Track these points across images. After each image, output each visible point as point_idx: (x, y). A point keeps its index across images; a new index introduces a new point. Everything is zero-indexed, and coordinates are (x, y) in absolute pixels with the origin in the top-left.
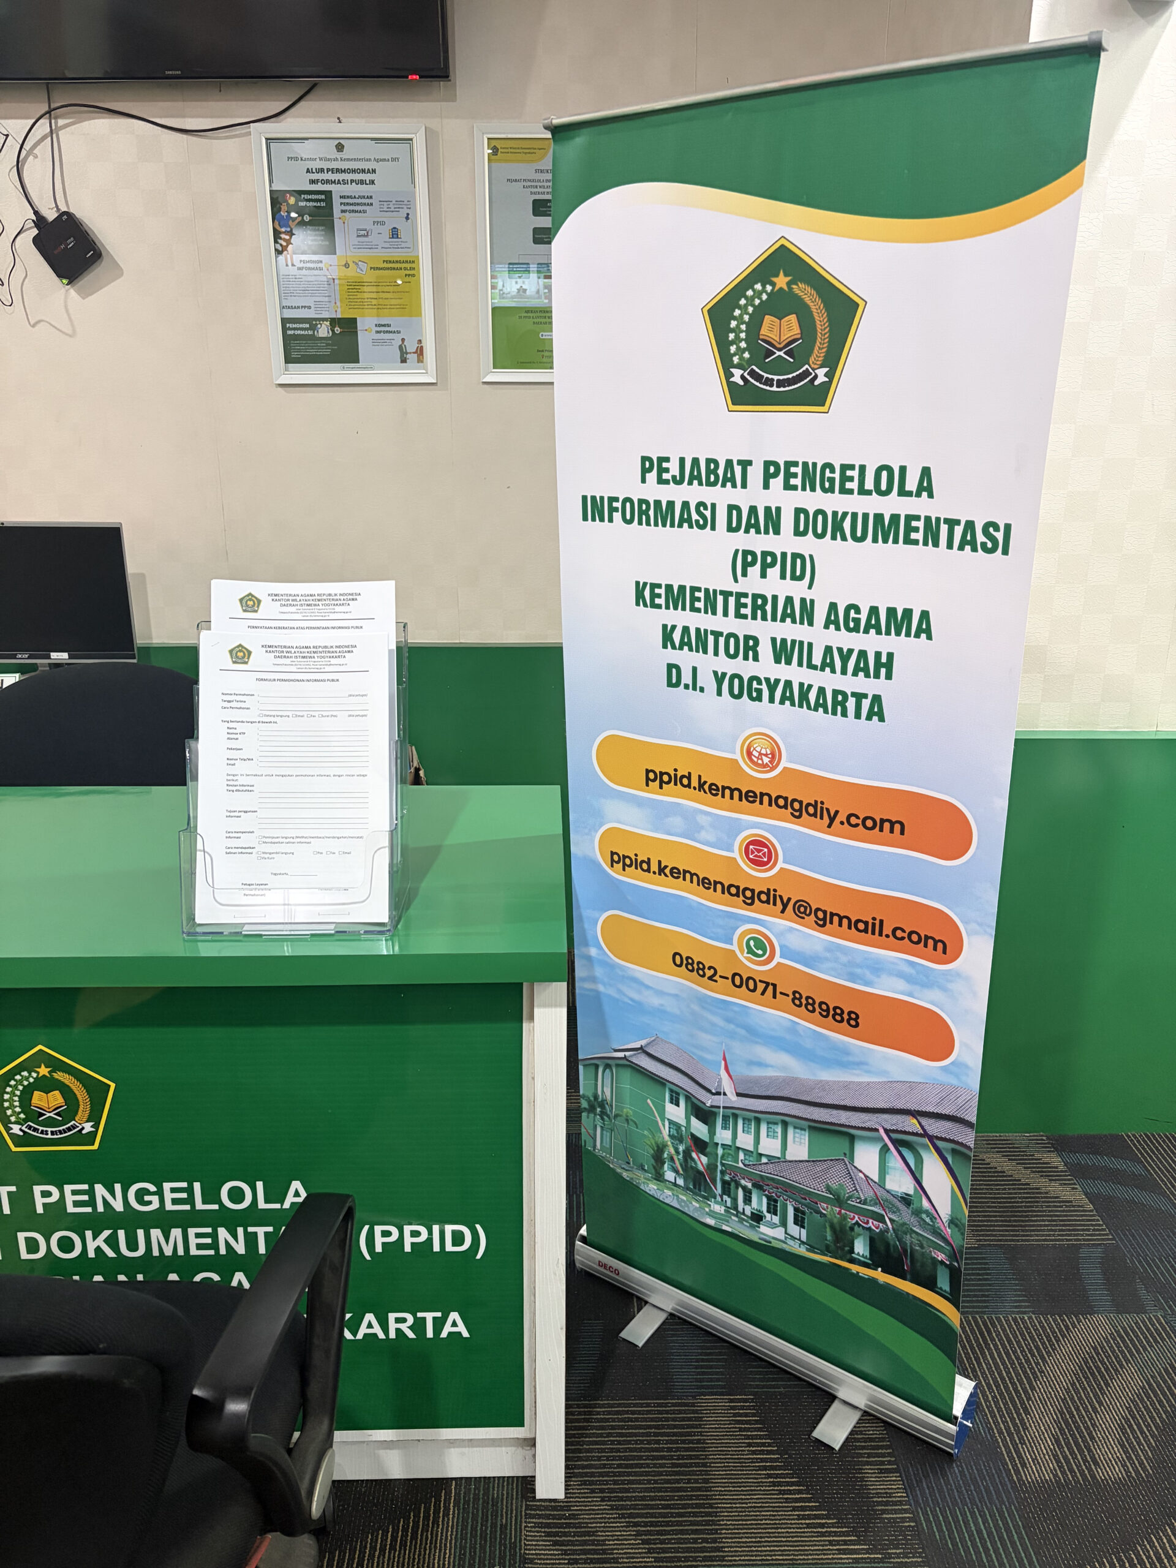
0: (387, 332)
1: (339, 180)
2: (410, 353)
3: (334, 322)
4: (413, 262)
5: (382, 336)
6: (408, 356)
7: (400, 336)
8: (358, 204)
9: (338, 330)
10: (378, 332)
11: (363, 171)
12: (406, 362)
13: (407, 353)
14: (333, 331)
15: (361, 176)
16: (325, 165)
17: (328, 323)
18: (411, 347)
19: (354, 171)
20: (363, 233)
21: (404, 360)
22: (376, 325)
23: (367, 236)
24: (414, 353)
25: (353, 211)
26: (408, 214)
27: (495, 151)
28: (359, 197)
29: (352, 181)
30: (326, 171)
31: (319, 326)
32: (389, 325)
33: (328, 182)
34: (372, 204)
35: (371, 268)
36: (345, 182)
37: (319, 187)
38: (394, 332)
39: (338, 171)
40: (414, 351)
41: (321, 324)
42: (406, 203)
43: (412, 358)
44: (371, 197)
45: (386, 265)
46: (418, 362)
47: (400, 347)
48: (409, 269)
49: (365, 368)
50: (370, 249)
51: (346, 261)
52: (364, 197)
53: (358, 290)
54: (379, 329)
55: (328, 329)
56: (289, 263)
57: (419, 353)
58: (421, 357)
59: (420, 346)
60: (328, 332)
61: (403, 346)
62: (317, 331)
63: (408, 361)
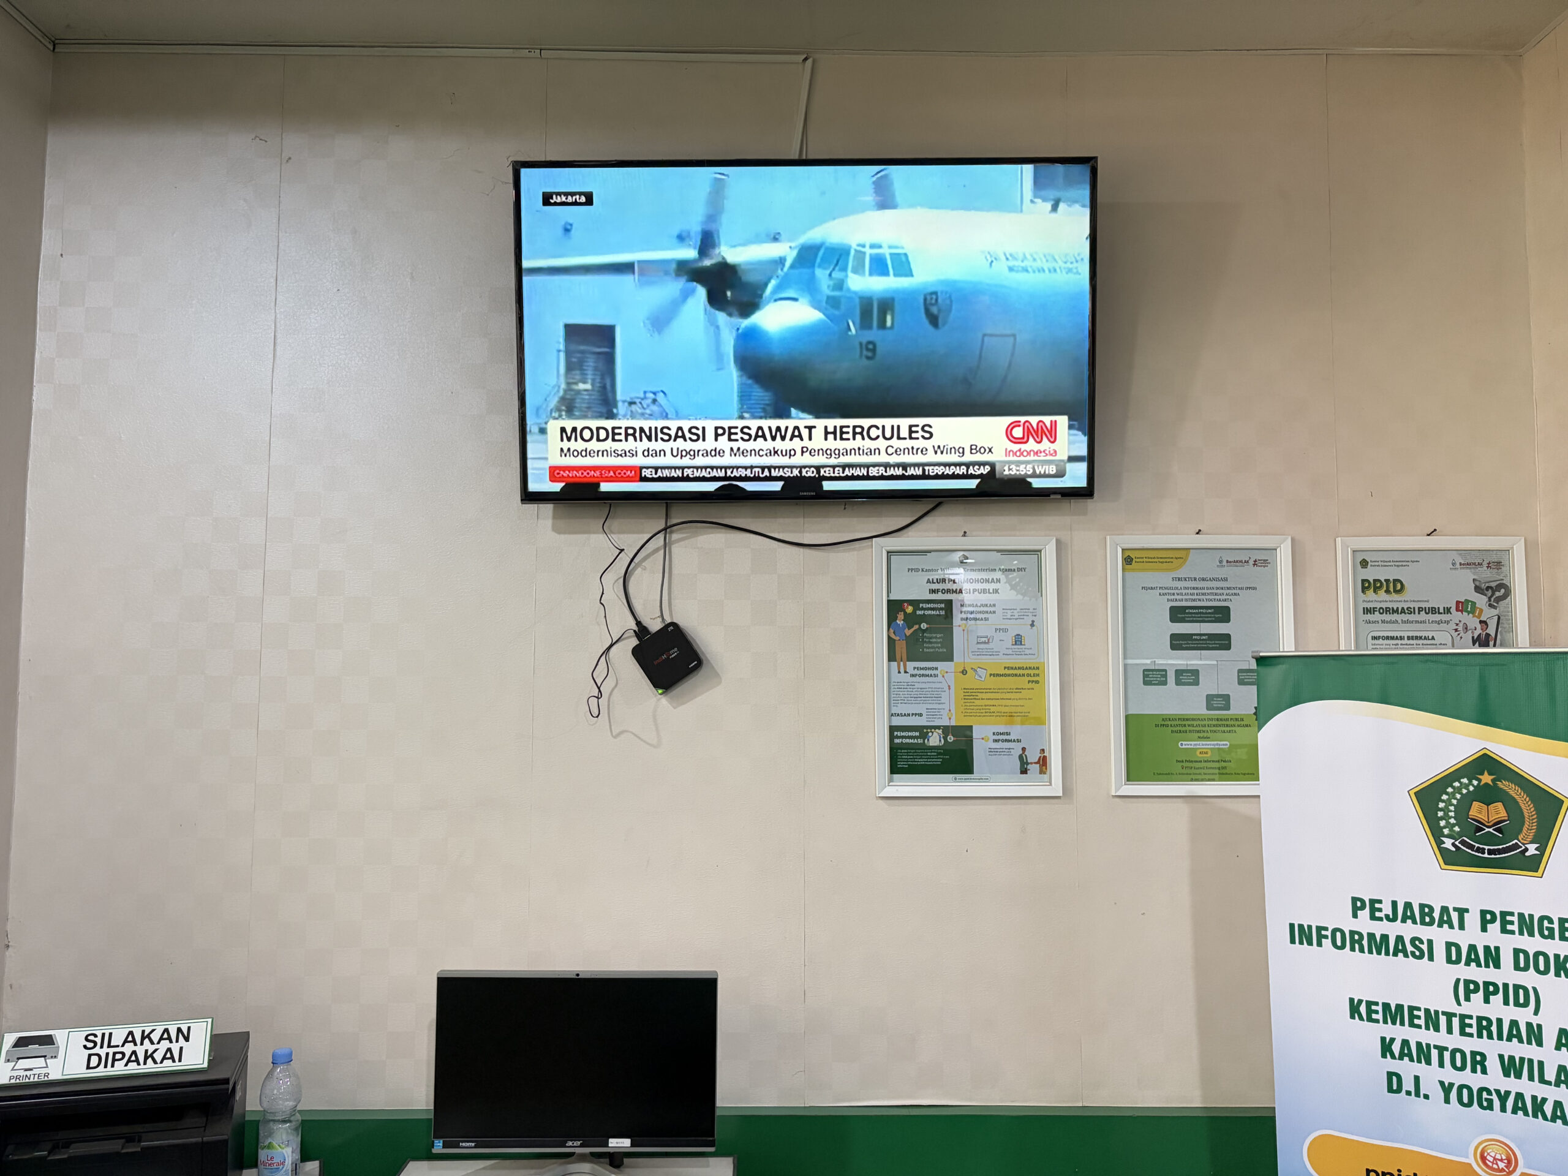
0: (1006, 740)
2: (1031, 763)
3: (946, 730)
4: (1039, 668)
5: (1000, 745)
6: (1029, 767)
8: (980, 612)
9: (951, 739)
12: (1027, 773)
13: (1028, 764)
14: (945, 739)
17: (940, 731)
18: (1033, 756)
20: (983, 639)
21: (1024, 771)
22: (994, 734)
23: (988, 643)
24: (1035, 763)
25: (974, 619)
26: (1033, 621)
27: (1128, 561)
28: (982, 605)
29: (974, 590)
30: (947, 582)
32: (1008, 734)
33: (948, 591)
34: (994, 612)
35: (991, 675)
37: (939, 596)
38: (1014, 741)
40: (1036, 761)
41: (933, 733)
42: (1031, 610)
43: (1034, 769)
44: (994, 605)
45: (1007, 672)
46: (1040, 773)
48: (1032, 675)
49: (979, 779)
50: (990, 655)
51: (964, 668)
52: (986, 605)
53: (975, 697)
54: (996, 737)
55: (940, 737)
56: (902, 670)
57: (1041, 763)
58: (1044, 767)
59: (1042, 755)
60: (940, 741)
61: (1024, 755)
62: (928, 740)
63: (1028, 772)
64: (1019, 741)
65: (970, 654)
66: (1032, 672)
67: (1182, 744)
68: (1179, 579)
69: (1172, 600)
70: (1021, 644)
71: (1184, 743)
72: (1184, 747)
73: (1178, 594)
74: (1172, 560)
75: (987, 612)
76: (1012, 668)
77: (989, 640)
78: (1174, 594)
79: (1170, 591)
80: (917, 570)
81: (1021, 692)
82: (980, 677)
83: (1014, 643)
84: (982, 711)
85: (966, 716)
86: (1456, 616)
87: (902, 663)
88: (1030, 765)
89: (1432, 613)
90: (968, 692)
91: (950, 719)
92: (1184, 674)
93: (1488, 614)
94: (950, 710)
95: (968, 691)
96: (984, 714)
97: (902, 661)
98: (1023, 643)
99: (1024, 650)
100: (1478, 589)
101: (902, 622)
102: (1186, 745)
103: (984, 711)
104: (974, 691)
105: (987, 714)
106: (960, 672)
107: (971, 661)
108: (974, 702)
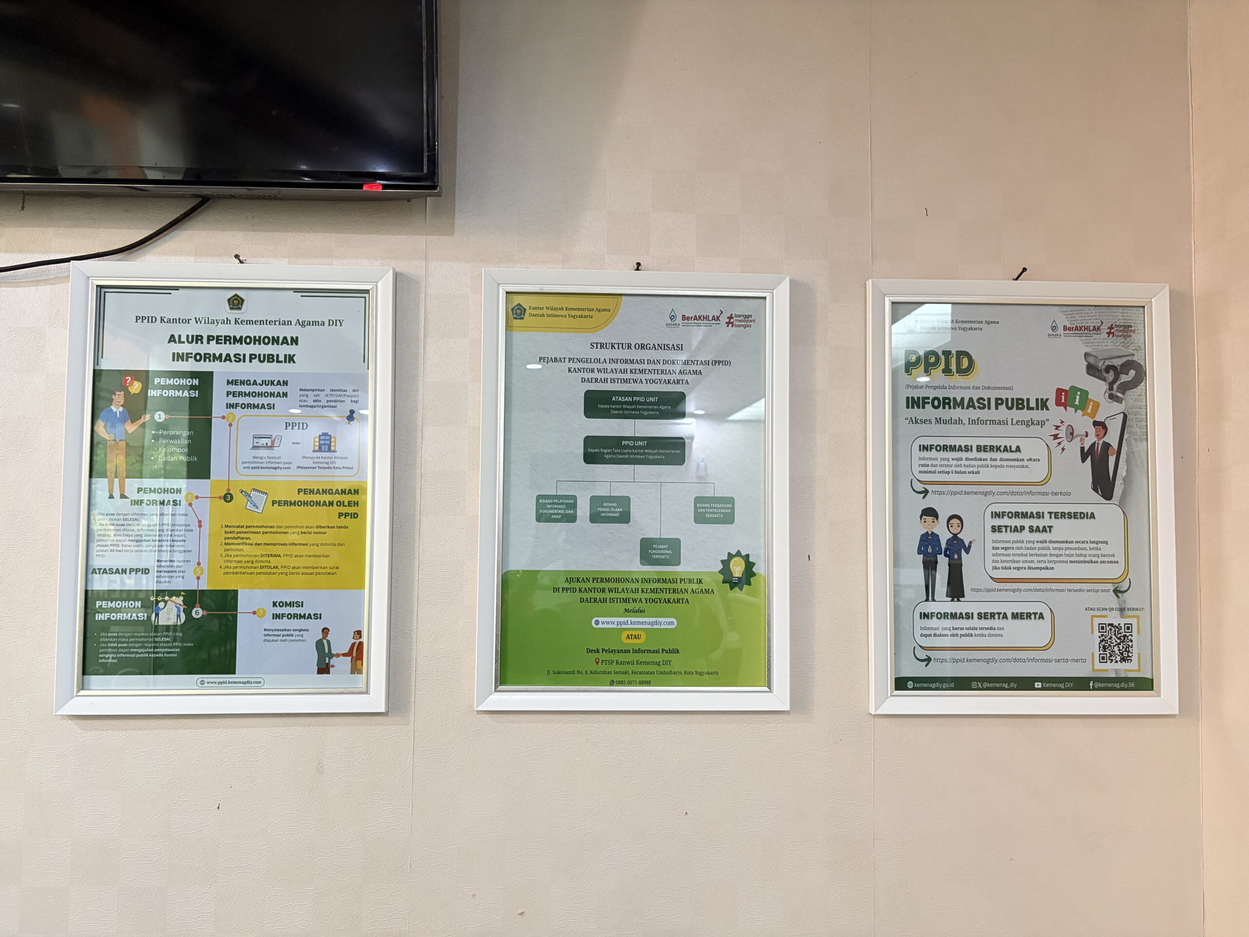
0: (295, 616)
1: (228, 355)
2: (338, 655)
3: (191, 598)
4: (356, 492)
5: (284, 623)
6: (334, 661)
7: (319, 625)
8: (260, 394)
9: (198, 613)
10: (276, 616)
11: (275, 340)
12: (328, 673)
13: (331, 656)
14: (188, 612)
15: (270, 349)
16: (204, 330)
17: (180, 600)
18: (340, 643)
19: (257, 340)
20: (264, 441)
21: (324, 669)
22: (274, 604)
23: (271, 447)
24: (344, 655)
25: (249, 406)
26: (352, 412)
27: (517, 313)
28: (264, 383)
29: (252, 357)
30: (205, 340)
31: (161, 605)
32: (300, 604)
33: (207, 357)
34: (285, 395)
35: (274, 502)
36: (239, 358)
37: (190, 366)
38: (310, 616)
39: (227, 339)
40: (347, 651)
41: (166, 602)
42: (350, 393)
43: (341, 664)
44: (286, 383)
45: (303, 497)
46: (352, 672)
47: (319, 645)
48: (346, 504)
49: (244, 683)
50: (275, 468)
51: (229, 490)
52: (272, 383)
53: (245, 541)
54: (279, 610)
55: (179, 610)
56: (117, 493)
57: (354, 655)
58: (359, 662)
59: (358, 641)
60: (178, 616)
61: (325, 642)
62: (157, 615)
63: (331, 669)
64: (318, 617)
65: (240, 466)
66: (346, 498)
67: (597, 623)
68: (602, 346)
69: (589, 381)
70: (329, 450)
71: (600, 619)
72: (600, 626)
73: (599, 371)
74: (591, 313)
75: (272, 394)
76: (312, 492)
77: (273, 442)
78: (592, 371)
79: (585, 366)
80: (152, 320)
81: (325, 533)
82: (255, 506)
83: (317, 448)
84: (255, 565)
85: (227, 573)
86: (1055, 413)
87: (116, 481)
88: (334, 658)
89: (1018, 408)
90: (233, 532)
91: (198, 578)
92: (605, 504)
93: (1108, 411)
94: (199, 564)
95: (232, 529)
96: (259, 570)
97: (116, 477)
98: (332, 448)
99: (333, 460)
100: (1092, 370)
101: (121, 409)
102: (606, 622)
103: (259, 565)
104: (244, 530)
105: (264, 570)
106: (220, 498)
107: (242, 477)
108: (242, 550)
